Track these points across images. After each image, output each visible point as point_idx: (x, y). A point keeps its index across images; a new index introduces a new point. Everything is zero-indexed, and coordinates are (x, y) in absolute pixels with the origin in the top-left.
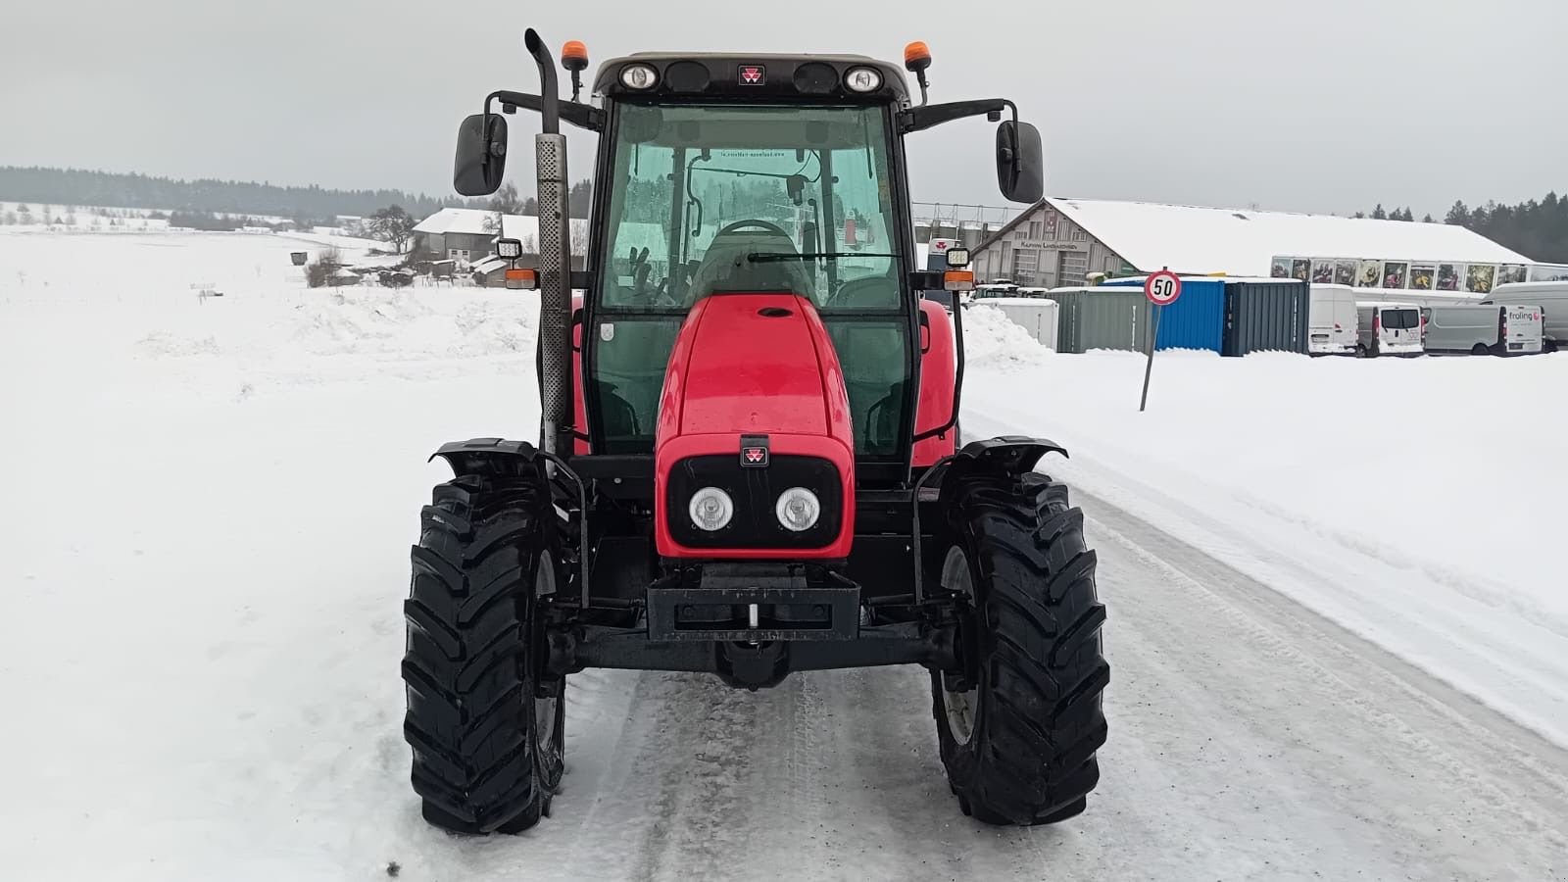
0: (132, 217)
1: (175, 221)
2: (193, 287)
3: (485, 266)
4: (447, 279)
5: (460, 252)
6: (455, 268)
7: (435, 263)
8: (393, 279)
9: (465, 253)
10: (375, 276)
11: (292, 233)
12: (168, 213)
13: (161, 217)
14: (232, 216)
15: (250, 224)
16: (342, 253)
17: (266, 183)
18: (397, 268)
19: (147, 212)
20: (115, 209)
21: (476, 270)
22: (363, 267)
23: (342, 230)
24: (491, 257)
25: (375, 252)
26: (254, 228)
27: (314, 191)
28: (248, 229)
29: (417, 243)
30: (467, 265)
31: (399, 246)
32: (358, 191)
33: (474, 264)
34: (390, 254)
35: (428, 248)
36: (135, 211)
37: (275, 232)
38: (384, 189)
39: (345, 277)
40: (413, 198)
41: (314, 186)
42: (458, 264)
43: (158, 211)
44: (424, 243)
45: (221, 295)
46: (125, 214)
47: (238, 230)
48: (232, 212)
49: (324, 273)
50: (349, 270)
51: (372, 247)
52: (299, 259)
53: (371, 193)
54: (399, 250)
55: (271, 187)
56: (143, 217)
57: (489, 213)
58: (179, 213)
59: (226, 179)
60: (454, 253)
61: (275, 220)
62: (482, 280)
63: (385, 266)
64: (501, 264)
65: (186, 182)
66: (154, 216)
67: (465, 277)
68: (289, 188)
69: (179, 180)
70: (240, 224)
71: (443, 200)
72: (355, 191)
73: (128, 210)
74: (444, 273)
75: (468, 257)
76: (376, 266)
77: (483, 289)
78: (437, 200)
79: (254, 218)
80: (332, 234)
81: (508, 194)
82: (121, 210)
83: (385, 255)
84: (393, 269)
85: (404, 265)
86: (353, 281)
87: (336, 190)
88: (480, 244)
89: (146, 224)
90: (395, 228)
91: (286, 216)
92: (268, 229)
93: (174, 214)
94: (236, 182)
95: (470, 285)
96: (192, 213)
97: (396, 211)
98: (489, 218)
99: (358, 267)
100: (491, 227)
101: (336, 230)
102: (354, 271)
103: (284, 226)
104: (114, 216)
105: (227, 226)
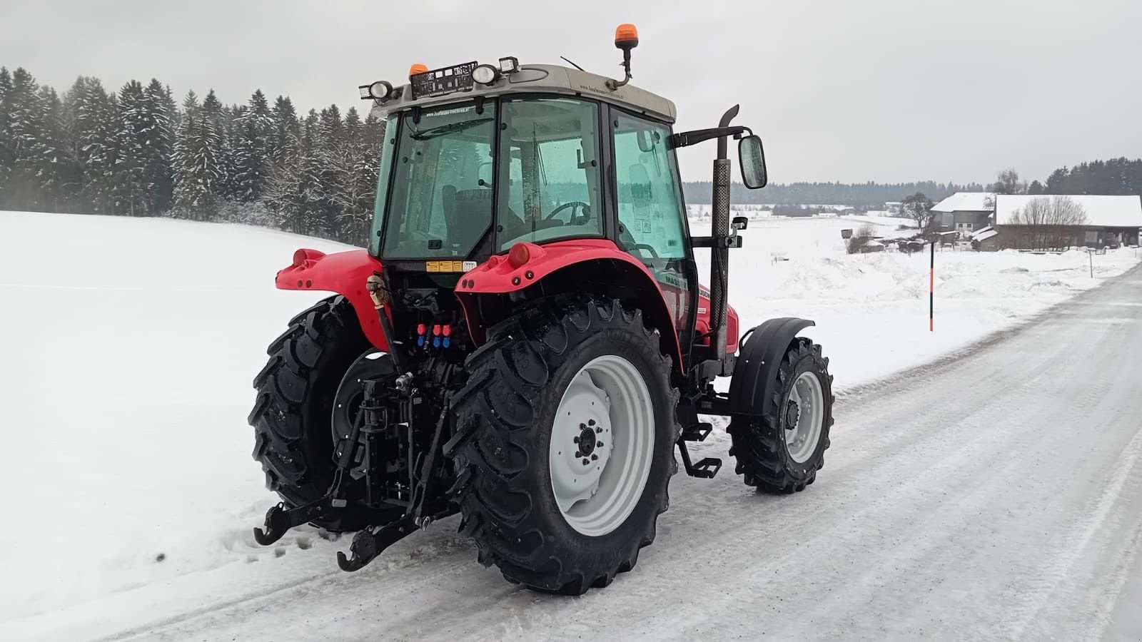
0: (750, 210)
1: (777, 212)
2: (772, 255)
3: (980, 236)
4: (950, 246)
5: (965, 225)
6: (959, 236)
7: (942, 234)
8: (909, 247)
9: (969, 226)
10: (897, 245)
11: (852, 216)
12: (772, 206)
13: (768, 209)
14: (813, 206)
15: (824, 211)
16: (875, 228)
17: (838, 182)
18: (913, 239)
19: (759, 206)
20: (740, 206)
21: (973, 239)
22: (890, 239)
23: (888, 213)
24: (989, 227)
25: (903, 227)
26: (825, 214)
27: (871, 186)
28: (821, 214)
29: (931, 220)
30: (968, 234)
31: (920, 222)
32: (903, 184)
33: (973, 234)
34: (914, 228)
35: (939, 223)
36: (752, 206)
37: (839, 216)
38: (921, 181)
39: (873, 247)
40: (943, 186)
41: (871, 182)
42: (962, 234)
43: (766, 205)
44: (937, 219)
45: (788, 260)
46: (746, 208)
47: (814, 216)
48: (813, 203)
49: (859, 244)
50: (880, 242)
51: (902, 224)
52: (846, 234)
53: (912, 184)
54: (920, 225)
55: (841, 185)
56: (757, 210)
57: (989, 194)
58: (779, 206)
59: (811, 182)
60: (961, 226)
61: (841, 208)
62: (977, 246)
63: (904, 237)
64: (993, 233)
65: (786, 185)
66: (763, 209)
67: (965, 244)
68: (853, 185)
69: (781, 184)
70: (816, 212)
71: (966, 187)
72: (900, 184)
73: (748, 206)
74: (952, 241)
75: (972, 228)
76: (898, 237)
77: (977, 252)
78: (962, 187)
79: (826, 207)
80: (880, 216)
81: (1010, 178)
82: (744, 206)
83: (910, 230)
84: (909, 239)
85: (919, 236)
86: (879, 249)
87: (887, 184)
88: (982, 219)
89: (757, 214)
90: (918, 209)
91: (849, 205)
92: (834, 214)
93: (775, 207)
94: (818, 183)
95: (968, 250)
96: (787, 205)
97: (919, 197)
98: (989, 198)
99: (885, 239)
100: (990, 205)
101: (883, 212)
102: (883, 242)
103: (847, 212)
104: (739, 210)
105: (808, 213)
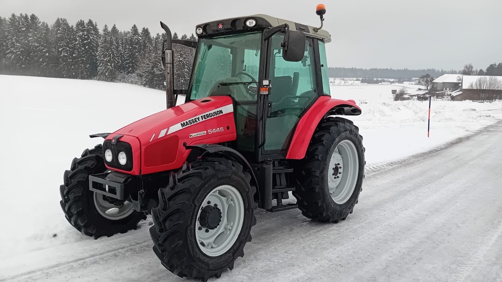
0: (351, 80)
1: (363, 81)
2: (360, 101)
3: (454, 94)
4: (441, 98)
5: (448, 89)
6: (445, 94)
7: (437, 93)
8: (421, 98)
9: (450, 89)
10: (416, 97)
11: (397, 84)
12: (361, 79)
13: (359, 80)
14: (379, 79)
15: (384, 81)
16: (407, 89)
17: (391, 68)
18: (424, 95)
19: (355, 79)
20: (346, 78)
21: (452, 95)
22: (414, 94)
23: (413, 83)
24: (459, 90)
25: (420, 89)
26: (385, 83)
27: (406, 70)
28: (383, 83)
29: (433, 86)
30: (449, 93)
31: (427, 87)
32: (420, 70)
33: (451, 93)
34: (425, 90)
35: (436, 88)
36: (352, 78)
37: (391, 84)
38: (429, 69)
39: (406, 98)
40: (439, 71)
41: (406, 69)
42: (446, 93)
43: (358, 78)
44: (435, 86)
45: (367, 103)
46: (349, 80)
47: (380, 83)
48: (380, 78)
49: (399, 96)
50: (409, 96)
51: (419, 88)
52: (394, 92)
53: (425, 70)
54: (427, 89)
55: (392, 70)
56: (354, 80)
57: (459, 75)
58: (364, 79)
59: (379, 68)
60: (446, 89)
61: (392, 80)
62: (453, 98)
63: (420, 94)
64: (461, 93)
65: (367, 69)
66: (357, 80)
67: (448, 97)
68: (398, 70)
69: (365, 69)
70: (381, 82)
71: (449, 72)
72: (419, 70)
73: (350, 78)
74: (441, 96)
75: (451, 90)
76: (417, 94)
77: (453, 101)
78: (447, 72)
79: (385, 79)
80: (410, 84)
81: (469, 68)
82: (348, 78)
83: (423, 90)
84: (422, 95)
85: (426, 93)
86: (408, 99)
87: (413, 70)
88: (456, 86)
89: (354, 82)
90: (427, 82)
91: (395, 79)
92: (389, 83)
93: (362, 79)
94: (382, 69)
95: (448, 100)
96: (367, 79)
97: (428, 76)
98: (459, 77)
99: (411, 94)
100: (460, 80)
101: (411, 82)
102: (410, 96)
103: (394, 82)
104: (346, 80)
105: (377, 82)
